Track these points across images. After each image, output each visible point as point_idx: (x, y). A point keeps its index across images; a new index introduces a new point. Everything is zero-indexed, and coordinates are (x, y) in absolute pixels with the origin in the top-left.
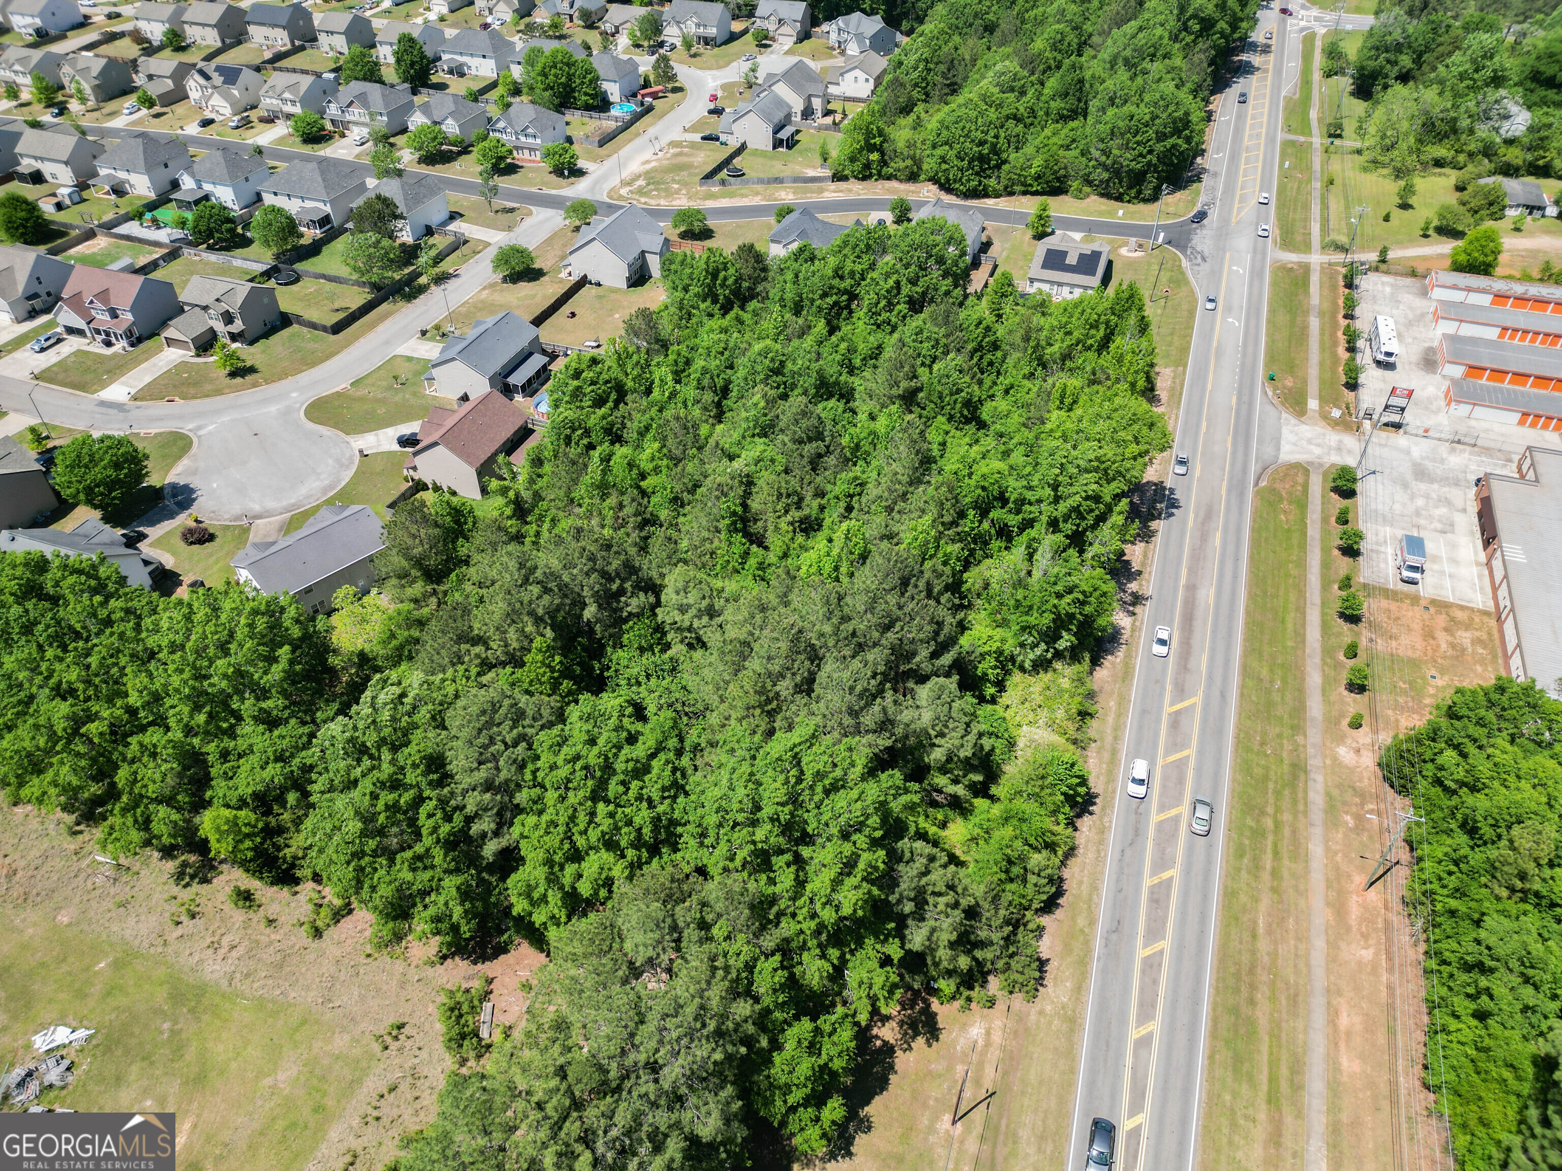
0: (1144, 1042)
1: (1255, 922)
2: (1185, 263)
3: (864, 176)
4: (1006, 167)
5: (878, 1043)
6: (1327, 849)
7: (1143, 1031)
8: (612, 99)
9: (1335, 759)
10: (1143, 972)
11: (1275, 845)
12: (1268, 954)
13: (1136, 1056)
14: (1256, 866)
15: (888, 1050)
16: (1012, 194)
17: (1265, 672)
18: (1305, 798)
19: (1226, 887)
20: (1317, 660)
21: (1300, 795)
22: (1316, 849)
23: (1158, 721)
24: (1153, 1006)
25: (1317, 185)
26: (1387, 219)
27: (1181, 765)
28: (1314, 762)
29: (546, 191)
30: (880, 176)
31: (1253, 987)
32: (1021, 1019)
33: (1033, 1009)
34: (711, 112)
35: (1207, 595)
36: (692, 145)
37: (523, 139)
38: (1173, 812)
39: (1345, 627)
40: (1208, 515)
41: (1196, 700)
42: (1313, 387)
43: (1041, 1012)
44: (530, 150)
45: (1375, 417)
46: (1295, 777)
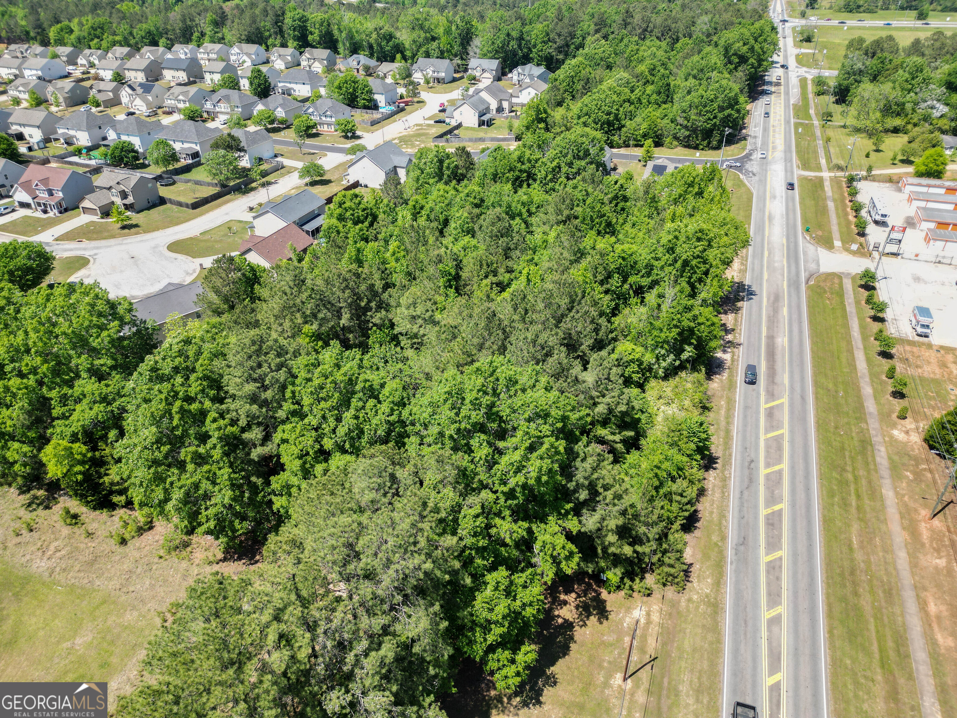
0: (775, 621)
1: (850, 540)
2: (741, 176)
4: (624, 129)
5: (560, 621)
6: (897, 493)
7: (773, 613)
8: (380, 105)
9: (891, 437)
10: (768, 572)
11: (857, 490)
12: (863, 561)
13: (769, 630)
14: (845, 504)
15: (568, 625)
16: (628, 146)
17: (831, 386)
18: (874, 461)
19: (824, 516)
20: (867, 379)
21: (870, 459)
22: (888, 493)
23: (758, 412)
24: (779, 595)
25: (820, 142)
26: (867, 156)
27: (778, 440)
28: (877, 439)
29: (336, 145)
31: (855, 584)
32: (674, 605)
33: (683, 599)
34: (440, 111)
35: (782, 341)
36: (429, 125)
37: (324, 119)
38: (777, 468)
39: (884, 361)
40: (776, 299)
41: (785, 400)
42: (836, 234)
43: (690, 600)
44: (328, 125)
45: (881, 249)
46: (864, 448)
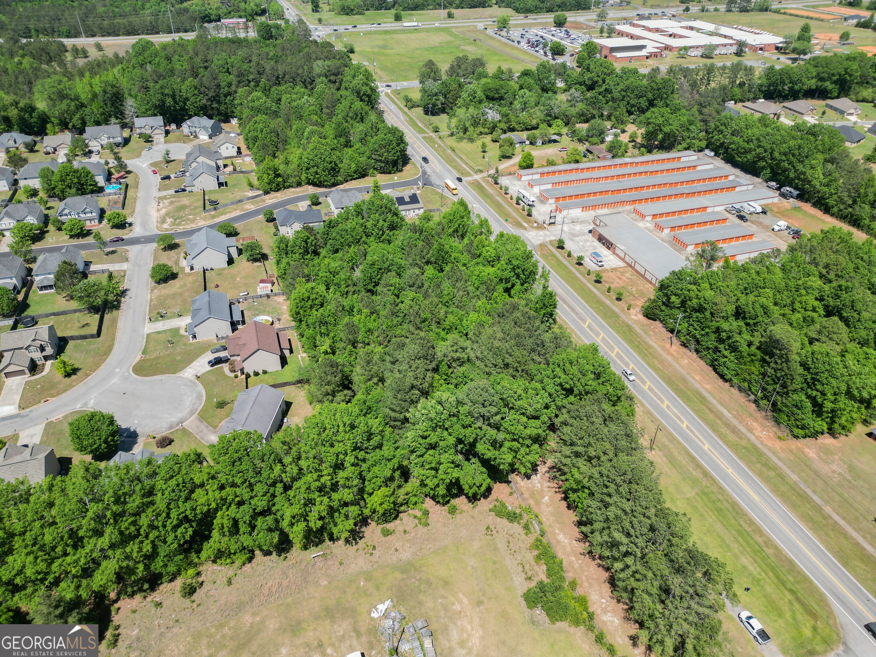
0: (668, 407)
1: (659, 367)
2: (438, 190)
3: (278, 189)
4: (341, 170)
6: (655, 342)
7: (665, 405)
8: (102, 186)
9: (633, 320)
10: (651, 392)
11: (644, 347)
12: (669, 373)
13: (670, 411)
14: (646, 355)
16: (347, 181)
17: (595, 306)
19: (646, 363)
20: (603, 297)
21: (636, 332)
22: (652, 343)
24: (661, 398)
25: (450, 152)
26: (484, 157)
27: (604, 339)
28: (630, 323)
30: (285, 188)
31: (674, 382)
34: (163, 179)
35: (560, 291)
36: (174, 196)
37: (83, 216)
38: (615, 351)
39: (600, 285)
41: (589, 321)
42: (520, 219)
43: (641, 417)
44: (90, 220)
45: (546, 222)
46: (630, 329)
